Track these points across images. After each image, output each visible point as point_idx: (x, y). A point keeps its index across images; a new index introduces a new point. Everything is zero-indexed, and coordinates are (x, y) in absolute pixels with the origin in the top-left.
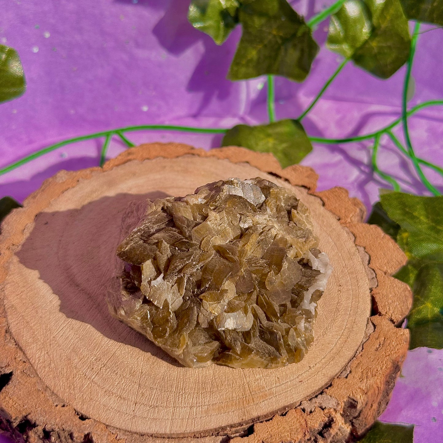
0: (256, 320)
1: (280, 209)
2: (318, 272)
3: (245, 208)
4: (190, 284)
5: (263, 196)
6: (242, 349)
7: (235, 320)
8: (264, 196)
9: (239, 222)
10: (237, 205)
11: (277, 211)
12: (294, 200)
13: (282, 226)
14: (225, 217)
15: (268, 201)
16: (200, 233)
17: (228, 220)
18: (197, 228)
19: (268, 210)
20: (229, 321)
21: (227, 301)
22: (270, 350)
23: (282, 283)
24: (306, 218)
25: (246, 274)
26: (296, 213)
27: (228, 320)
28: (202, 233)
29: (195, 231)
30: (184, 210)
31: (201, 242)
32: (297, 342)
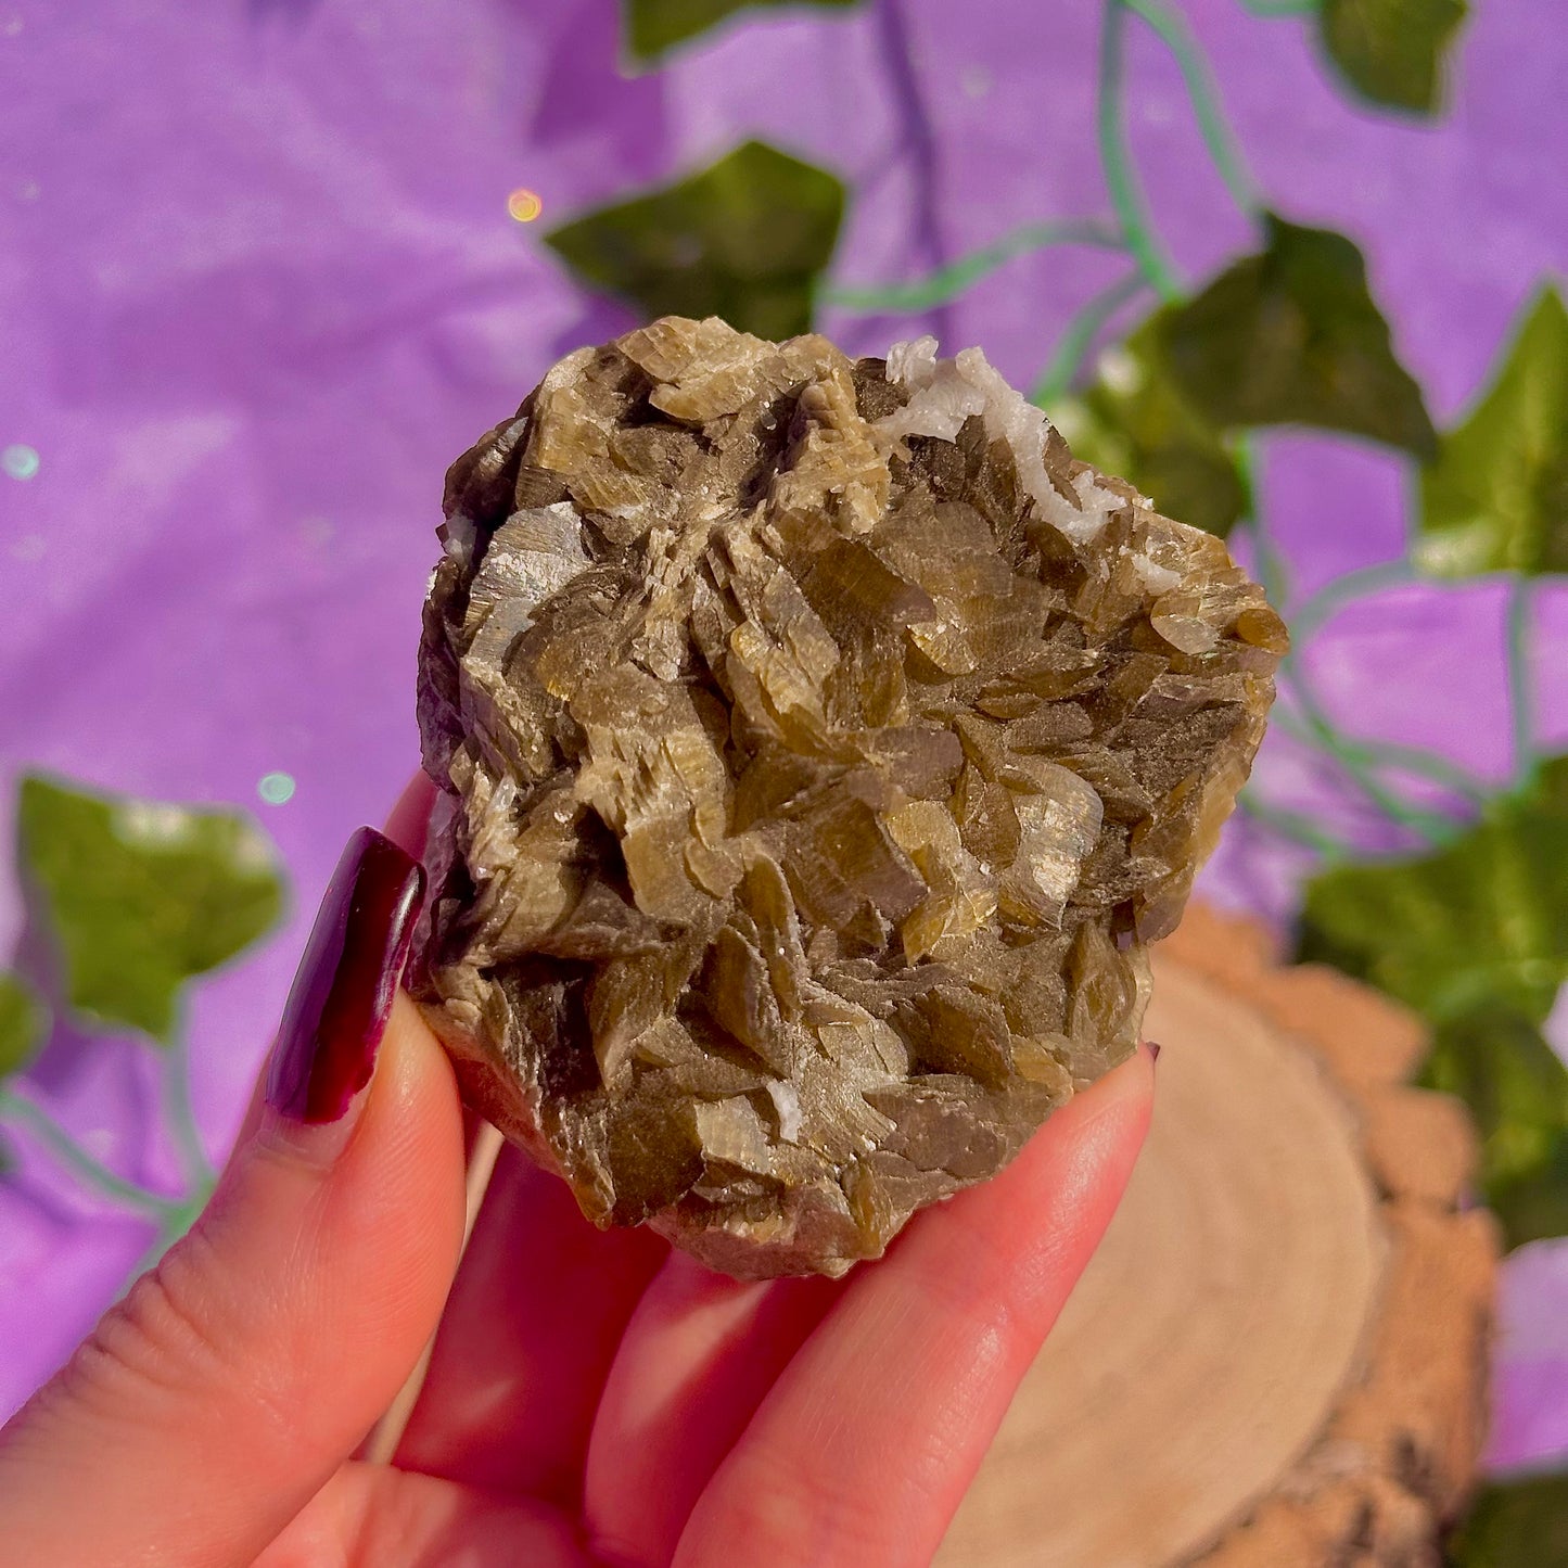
0: (1068, 752)
1: (636, 458)
2: (973, 425)
3: (595, 620)
4: (845, 983)
5: (555, 507)
6: (1158, 854)
7: (1048, 850)
8: (560, 505)
9: (655, 676)
10: (577, 658)
11: (637, 473)
12: (608, 371)
13: (715, 479)
14: (619, 732)
15: (586, 498)
16: (664, 883)
17: (630, 725)
18: (643, 887)
19: (625, 515)
20: (1044, 876)
21: (961, 855)
22: (1201, 737)
23: (974, 600)
24: (709, 358)
25: (895, 749)
26: (672, 392)
27: (1040, 877)
28: (664, 874)
29: (649, 899)
30: (532, 902)
31: (698, 886)
32: (1211, 619)
